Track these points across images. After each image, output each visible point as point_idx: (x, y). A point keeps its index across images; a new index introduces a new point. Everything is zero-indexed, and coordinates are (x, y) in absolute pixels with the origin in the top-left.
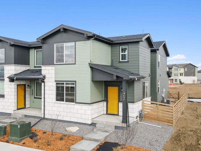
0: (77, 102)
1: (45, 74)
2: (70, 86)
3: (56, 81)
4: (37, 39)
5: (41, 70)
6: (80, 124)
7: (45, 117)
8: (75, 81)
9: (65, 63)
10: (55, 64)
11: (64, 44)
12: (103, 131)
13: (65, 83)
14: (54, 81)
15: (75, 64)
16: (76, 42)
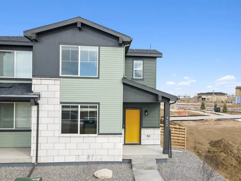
0: (100, 132)
1: (40, 92)
2: (89, 110)
3: (61, 103)
4: (24, 32)
5: (31, 84)
6: (105, 164)
7: (39, 162)
8: (99, 103)
9: (80, 75)
10: (60, 76)
11: (78, 48)
12: (146, 169)
13: (79, 105)
14: (59, 103)
15: (98, 78)
16: (101, 47)
